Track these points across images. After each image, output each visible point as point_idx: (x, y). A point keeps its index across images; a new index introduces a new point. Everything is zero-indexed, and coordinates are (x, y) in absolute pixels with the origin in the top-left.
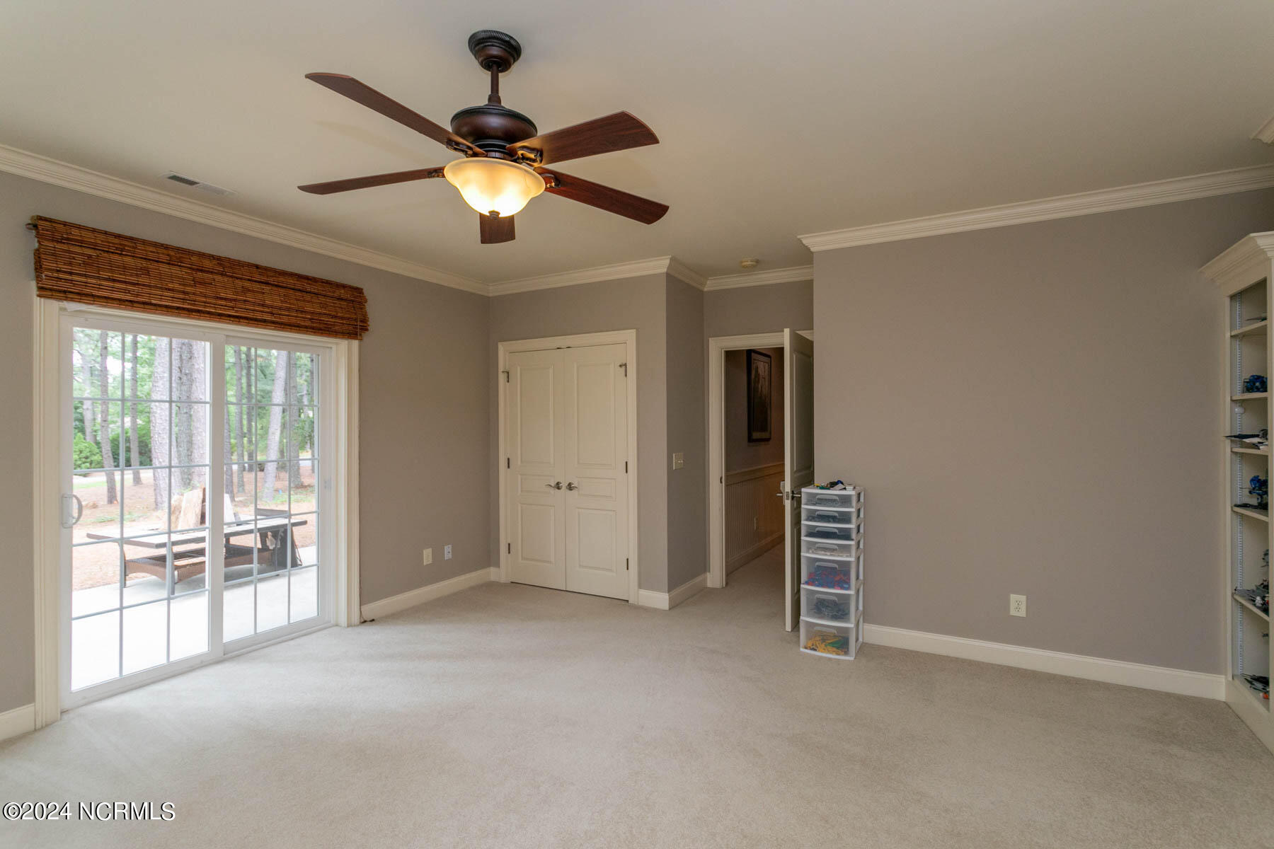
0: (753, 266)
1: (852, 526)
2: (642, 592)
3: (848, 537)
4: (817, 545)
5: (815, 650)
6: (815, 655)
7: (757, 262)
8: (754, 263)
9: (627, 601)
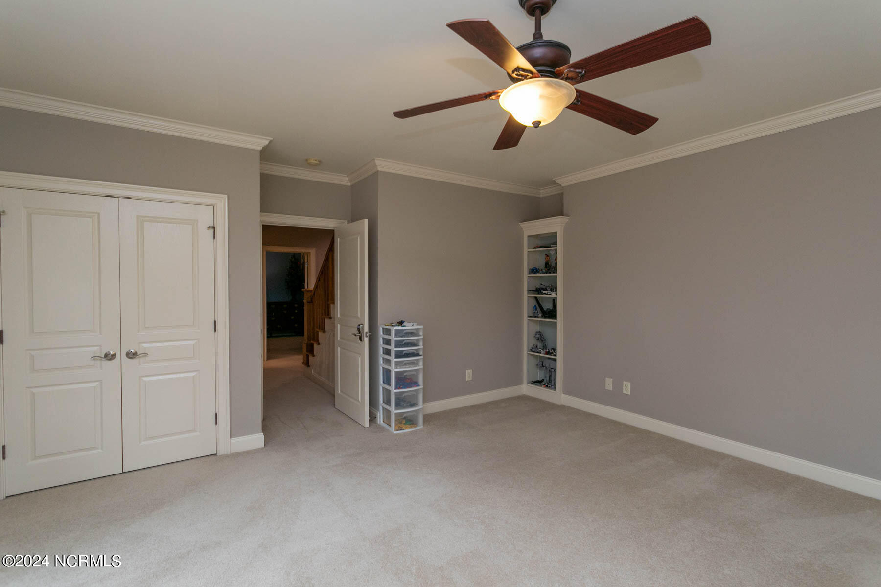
0: (316, 165)
1: (421, 346)
2: (234, 440)
3: (418, 355)
4: (405, 362)
5: (403, 429)
6: (405, 433)
7: (320, 162)
8: (318, 163)
9: (215, 455)
